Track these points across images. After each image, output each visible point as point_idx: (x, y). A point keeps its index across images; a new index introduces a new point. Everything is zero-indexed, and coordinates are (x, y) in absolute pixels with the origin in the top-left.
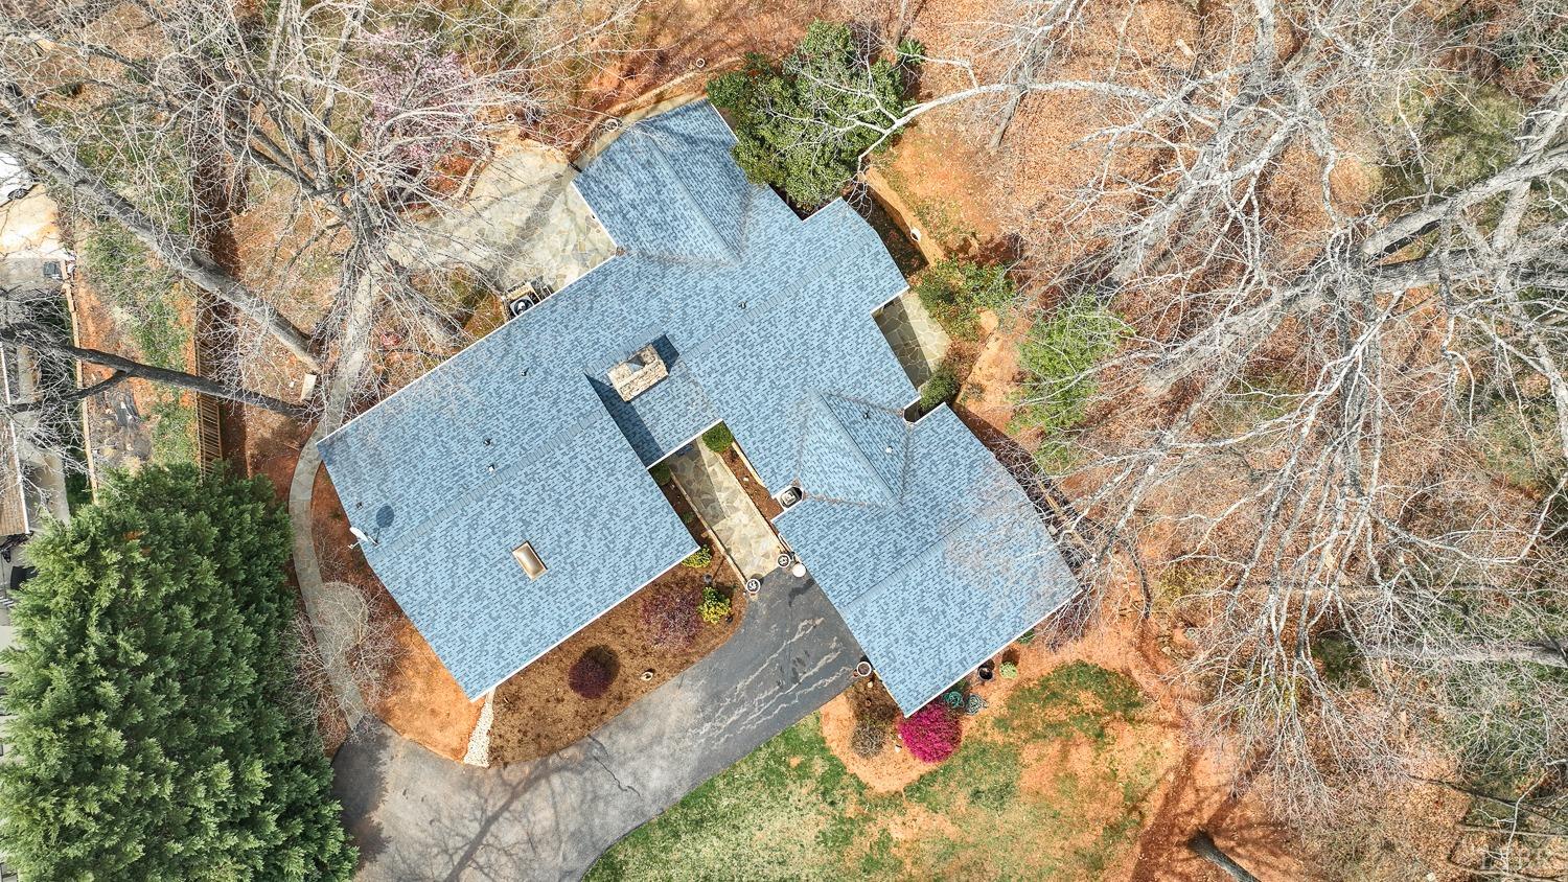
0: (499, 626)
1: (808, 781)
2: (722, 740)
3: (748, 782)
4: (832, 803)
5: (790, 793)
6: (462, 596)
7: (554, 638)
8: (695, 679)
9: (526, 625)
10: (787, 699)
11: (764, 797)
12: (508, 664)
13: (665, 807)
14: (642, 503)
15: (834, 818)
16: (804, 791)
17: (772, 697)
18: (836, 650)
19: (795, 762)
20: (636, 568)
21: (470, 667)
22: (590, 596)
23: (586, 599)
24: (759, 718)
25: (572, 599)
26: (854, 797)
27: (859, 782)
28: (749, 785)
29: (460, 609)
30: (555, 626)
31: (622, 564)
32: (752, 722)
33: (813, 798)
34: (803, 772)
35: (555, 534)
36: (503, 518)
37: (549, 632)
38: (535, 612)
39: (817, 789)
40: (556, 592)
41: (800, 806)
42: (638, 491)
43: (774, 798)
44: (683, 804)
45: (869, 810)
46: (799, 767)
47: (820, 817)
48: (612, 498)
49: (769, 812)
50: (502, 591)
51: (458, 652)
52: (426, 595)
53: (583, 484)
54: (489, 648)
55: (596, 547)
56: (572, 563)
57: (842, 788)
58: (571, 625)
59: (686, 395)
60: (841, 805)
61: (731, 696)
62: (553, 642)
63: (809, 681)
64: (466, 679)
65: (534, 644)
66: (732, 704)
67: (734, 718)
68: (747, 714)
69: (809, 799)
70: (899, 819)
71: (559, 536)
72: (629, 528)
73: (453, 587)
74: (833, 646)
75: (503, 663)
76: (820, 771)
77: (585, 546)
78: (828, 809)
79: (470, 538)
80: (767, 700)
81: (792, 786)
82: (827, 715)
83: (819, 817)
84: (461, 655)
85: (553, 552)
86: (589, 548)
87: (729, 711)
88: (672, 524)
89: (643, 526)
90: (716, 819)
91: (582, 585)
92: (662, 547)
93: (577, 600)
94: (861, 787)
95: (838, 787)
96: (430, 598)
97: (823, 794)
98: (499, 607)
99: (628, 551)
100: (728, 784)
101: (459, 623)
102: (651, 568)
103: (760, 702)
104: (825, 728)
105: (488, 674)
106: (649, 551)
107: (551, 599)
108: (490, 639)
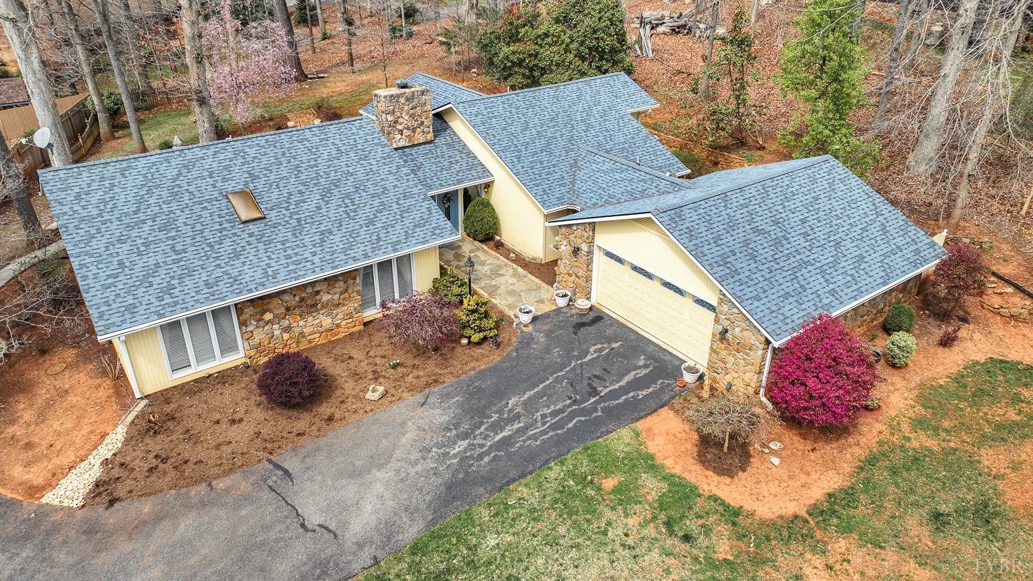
0: (179, 260)
1: (638, 507)
2: (486, 459)
3: (532, 510)
4: (687, 538)
5: (609, 524)
6: (144, 222)
7: (253, 286)
8: (445, 396)
9: (218, 266)
10: (583, 412)
11: (562, 530)
12: (176, 303)
13: (380, 554)
14: (395, 186)
15: (696, 559)
16: (632, 522)
17: (562, 411)
18: (646, 366)
19: (609, 483)
20: (379, 239)
21: (118, 295)
22: (314, 254)
23: (307, 255)
24: (544, 433)
25: (290, 252)
26: (724, 529)
27: (727, 507)
28: (534, 515)
29: (134, 233)
30: (259, 274)
31: (362, 232)
32: (535, 437)
33: (650, 531)
34: (625, 497)
35: (285, 192)
36: (227, 168)
37: (248, 279)
38: (236, 255)
39: (655, 518)
40: (270, 242)
41: (630, 541)
42: (391, 177)
43: (581, 532)
44: (417, 548)
45: (757, 546)
46: (617, 490)
47: (671, 561)
48: (360, 176)
49: (574, 553)
50: (199, 227)
51: (109, 276)
52: (95, 212)
53: (329, 160)
54: (156, 281)
55: (334, 210)
56: (299, 220)
57: (699, 517)
58: (280, 277)
59: (450, 157)
60: (702, 541)
61: (500, 412)
62: (250, 291)
63: (614, 395)
64: (104, 308)
65: (222, 287)
66: (501, 419)
67: (506, 433)
68: (525, 429)
69: (645, 532)
70: (818, 561)
71: (290, 194)
72: (376, 202)
73: (135, 213)
74: (641, 363)
75: (168, 300)
76: (653, 496)
77: (319, 208)
78: (684, 547)
79: (180, 174)
80: (554, 414)
81: (609, 514)
82: (649, 430)
83: (667, 560)
84: (111, 280)
85: (278, 205)
86: (324, 210)
87: (496, 427)
88: (429, 210)
89: (394, 205)
90: (476, 568)
91: (307, 241)
92: (416, 226)
93: (296, 254)
94: (732, 515)
95: (691, 514)
96: (100, 215)
97: (669, 524)
98: (189, 241)
99: (371, 222)
100: (496, 515)
101: (126, 247)
102: (399, 242)
103: (544, 416)
104: (649, 444)
105: (141, 309)
106: (398, 227)
107: (261, 246)
108: (162, 271)
